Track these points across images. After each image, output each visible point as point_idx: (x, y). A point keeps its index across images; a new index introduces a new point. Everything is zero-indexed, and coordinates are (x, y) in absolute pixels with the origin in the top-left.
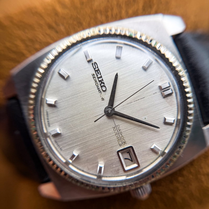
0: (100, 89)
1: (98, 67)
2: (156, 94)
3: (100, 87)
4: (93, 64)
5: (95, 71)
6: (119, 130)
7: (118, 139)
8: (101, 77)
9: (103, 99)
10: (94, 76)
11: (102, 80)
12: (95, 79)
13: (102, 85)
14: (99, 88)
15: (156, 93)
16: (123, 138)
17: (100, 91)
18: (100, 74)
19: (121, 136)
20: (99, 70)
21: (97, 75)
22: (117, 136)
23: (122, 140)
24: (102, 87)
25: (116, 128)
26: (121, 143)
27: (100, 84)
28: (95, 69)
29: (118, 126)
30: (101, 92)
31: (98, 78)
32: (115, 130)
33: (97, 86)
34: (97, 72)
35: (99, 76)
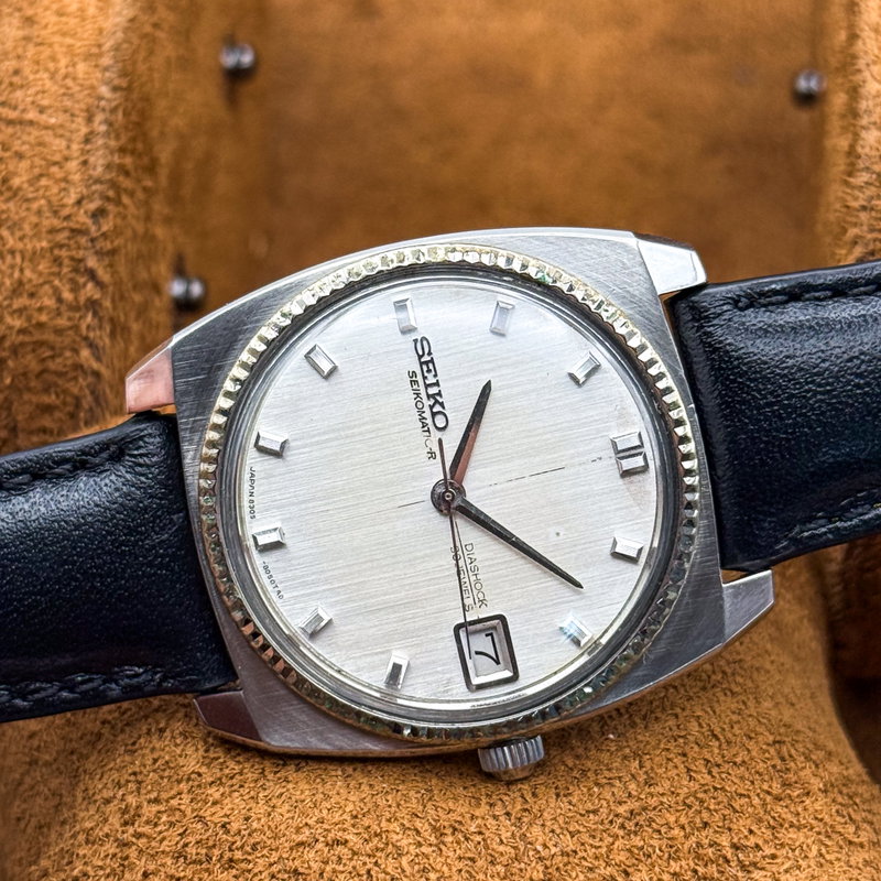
0: (429, 421)
1: (430, 353)
2: (599, 463)
3: (427, 414)
4: (416, 341)
5: (421, 364)
6: (468, 561)
8: (437, 384)
9: (433, 455)
10: (414, 379)
11: (439, 394)
12: (415, 387)
13: (437, 408)
14: (424, 418)
15: (601, 458)
16: (478, 586)
17: (426, 429)
18: (436, 376)
19: (473, 578)
20: (432, 361)
21: (425, 378)
23: (475, 592)
24: (434, 415)
25: (460, 552)
26: (469, 601)
27: (431, 407)
28: (420, 357)
29: (469, 548)
30: (428, 431)
31: (427, 386)
33: (421, 412)
34: (425, 368)
35: (431, 380)
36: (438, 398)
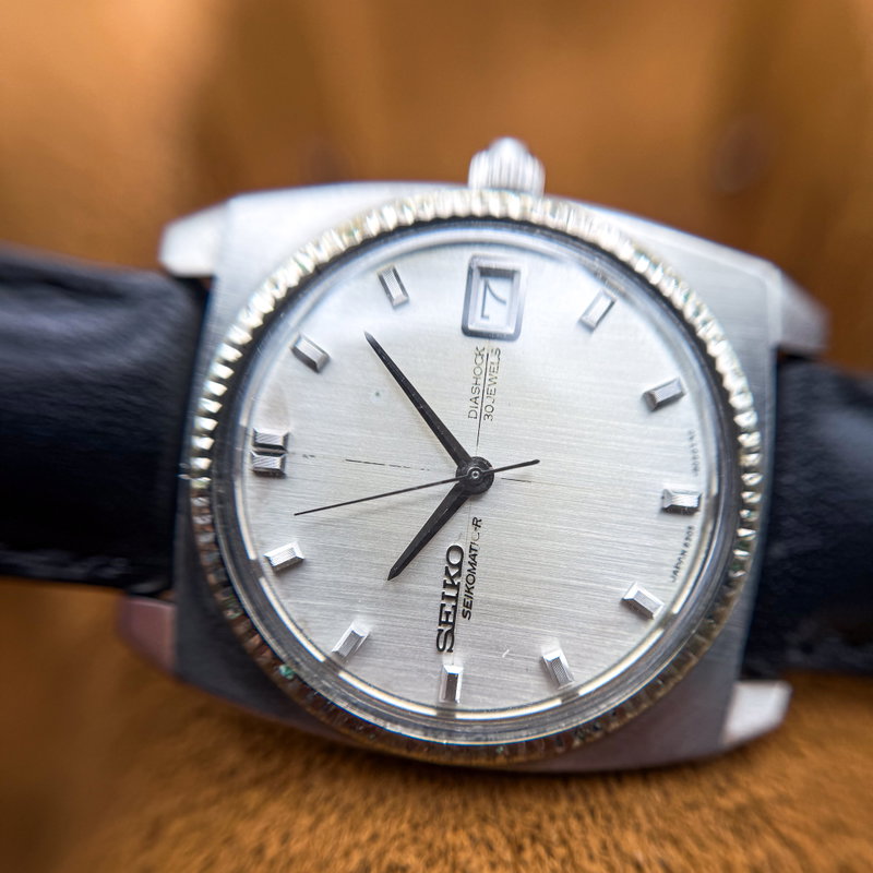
0: (467, 559)
1: (440, 631)
2: (308, 452)
3: (466, 567)
4: (450, 652)
5: (453, 624)
6: (479, 401)
7: (495, 375)
8: (444, 597)
9: (476, 523)
10: (466, 609)
11: (445, 585)
12: (469, 600)
13: (453, 572)
14: (471, 564)
15: (305, 456)
16: (478, 371)
17: (473, 553)
18: (443, 606)
19: (481, 381)
20: (441, 623)
21: (455, 607)
22: (492, 388)
23: (483, 367)
24: (459, 566)
25: (484, 413)
26: (493, 359)
27: (459, 574)
28: (451, 632)
29: (473, 414)
30: (471, 549)
31: (456, 598)
32: (489, 409)
33: (472, 572)
34: (451, 620)
35: (449, 603)
36: (449, 582)
